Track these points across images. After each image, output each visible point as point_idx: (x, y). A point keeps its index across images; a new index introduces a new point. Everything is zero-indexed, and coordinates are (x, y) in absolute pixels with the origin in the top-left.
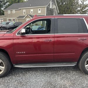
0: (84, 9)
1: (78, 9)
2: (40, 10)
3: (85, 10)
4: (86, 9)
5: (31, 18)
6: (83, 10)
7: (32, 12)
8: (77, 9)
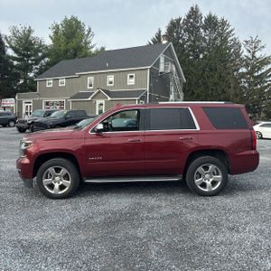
0: (257, 71)
1: (240, 71)
2: (131, 77)
3: (260, 73)
4: (263, 71)
5: (109, 99)
6: (256, 74)
7: (111, 83)
8: (237, 70)
